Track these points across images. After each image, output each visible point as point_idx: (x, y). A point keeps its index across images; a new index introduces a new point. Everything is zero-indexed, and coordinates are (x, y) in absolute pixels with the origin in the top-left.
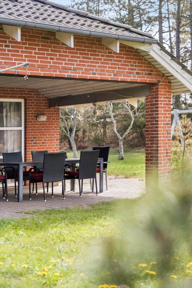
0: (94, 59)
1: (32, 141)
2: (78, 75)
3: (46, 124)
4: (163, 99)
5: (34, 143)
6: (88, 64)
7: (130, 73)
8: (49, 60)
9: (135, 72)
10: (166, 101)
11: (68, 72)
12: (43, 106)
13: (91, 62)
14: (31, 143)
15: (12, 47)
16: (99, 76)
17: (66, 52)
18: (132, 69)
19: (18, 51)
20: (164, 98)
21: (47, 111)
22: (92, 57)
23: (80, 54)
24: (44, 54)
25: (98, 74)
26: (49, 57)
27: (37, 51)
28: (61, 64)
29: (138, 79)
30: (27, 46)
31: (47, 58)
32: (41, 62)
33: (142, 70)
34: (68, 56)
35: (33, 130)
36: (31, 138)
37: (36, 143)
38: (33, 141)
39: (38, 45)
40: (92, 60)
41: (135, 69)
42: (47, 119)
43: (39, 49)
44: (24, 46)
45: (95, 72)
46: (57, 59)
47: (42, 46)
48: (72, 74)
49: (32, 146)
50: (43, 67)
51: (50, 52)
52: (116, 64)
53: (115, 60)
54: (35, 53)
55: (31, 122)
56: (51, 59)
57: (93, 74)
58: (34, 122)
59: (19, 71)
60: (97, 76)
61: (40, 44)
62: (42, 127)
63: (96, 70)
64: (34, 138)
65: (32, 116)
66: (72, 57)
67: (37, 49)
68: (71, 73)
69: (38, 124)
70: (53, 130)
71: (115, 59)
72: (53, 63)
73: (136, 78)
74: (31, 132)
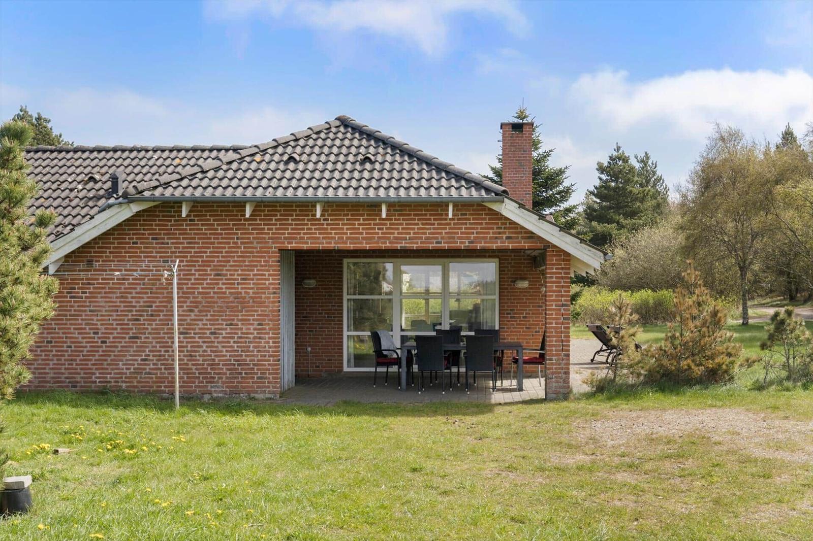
0: (438, 224)
1: (508, 314)
2: (415, 245)
3: (529, 292)
4: (554, 271)
5: (511, 317)
6: (430, 231)
7: (496, 238)
8: (377, 231)
9: (504, 236)
10: (561, 273)
11: (401, 243)
12: (525, 267)
13: (434, 229)
14: (507, 317)
15: (331, 220)
16: (446, 245)
17: (399, 220)
18: (500, 233)
19: (338, 224)
20: (556, 269)
21: (530, 274)
22: (436, 222)
23: (419, 220)
24: (370, 224)
25: (444, 243)
26: (377, 227)
27: (361, 222)
28: (393, 233)
29: (509, 246)
30: (350, 217)
31: (374, 229)
32: (367, 233)
33: (516, 233)
34: (402, 224)
35: (510, 299)
36: (507, 310)
37: (514, 317)
38: (510, 314)
39: (363, 215)
40: (436, 226)
41: (505, 233)
42: (529, 285)
43: (364, 220)
44: (345, 218)
45: (440, 240)
46: (387, 229)
47: (368, 215)
48: (407, 245)
49: (508, 321)
50: (368, 240)
51: (377, 222)
52: (473, 228)
53: (470, 224)
54: (359, 224)
55: (507, 289)
56: (378, 229)
57: (437, 243)
58: (511, 289)
59: (339, 245)
60: (443, 245)
61: (365, 213)
62: (524, 296)
63: (442, 238)
64: (511, 310)
65: (508, 281)
66: (407, 224)
67: (361, 220)
68: (406, 243)
69: (517, 292)
70: (540, 299)
71: (472, 221)
72: (382, 233)
73: (507, 244)
74: (507, 303)
